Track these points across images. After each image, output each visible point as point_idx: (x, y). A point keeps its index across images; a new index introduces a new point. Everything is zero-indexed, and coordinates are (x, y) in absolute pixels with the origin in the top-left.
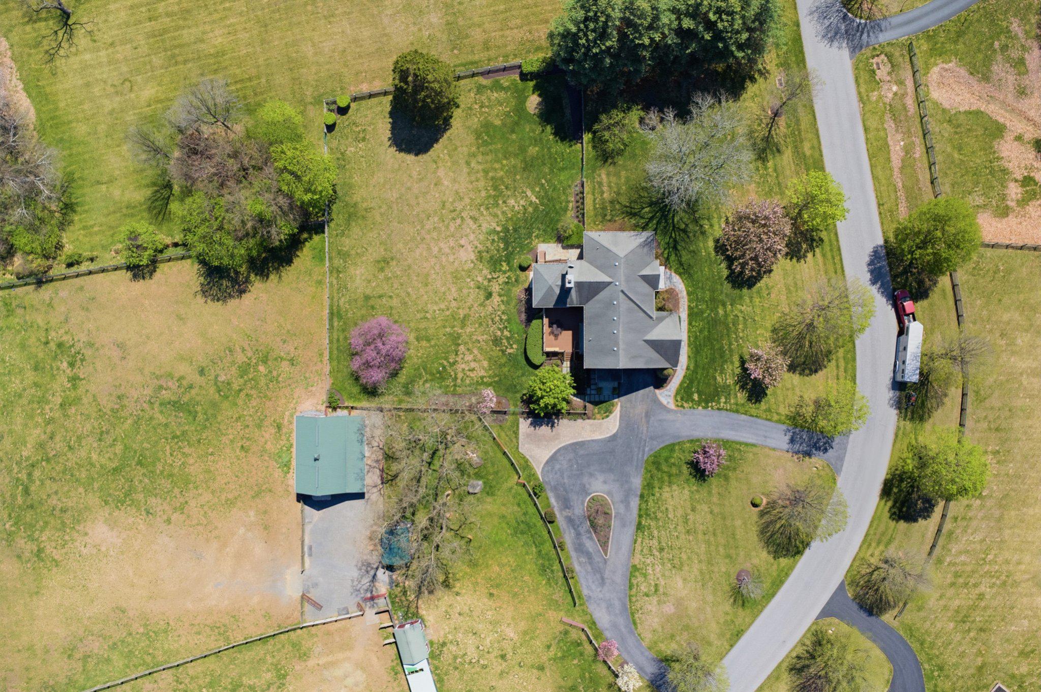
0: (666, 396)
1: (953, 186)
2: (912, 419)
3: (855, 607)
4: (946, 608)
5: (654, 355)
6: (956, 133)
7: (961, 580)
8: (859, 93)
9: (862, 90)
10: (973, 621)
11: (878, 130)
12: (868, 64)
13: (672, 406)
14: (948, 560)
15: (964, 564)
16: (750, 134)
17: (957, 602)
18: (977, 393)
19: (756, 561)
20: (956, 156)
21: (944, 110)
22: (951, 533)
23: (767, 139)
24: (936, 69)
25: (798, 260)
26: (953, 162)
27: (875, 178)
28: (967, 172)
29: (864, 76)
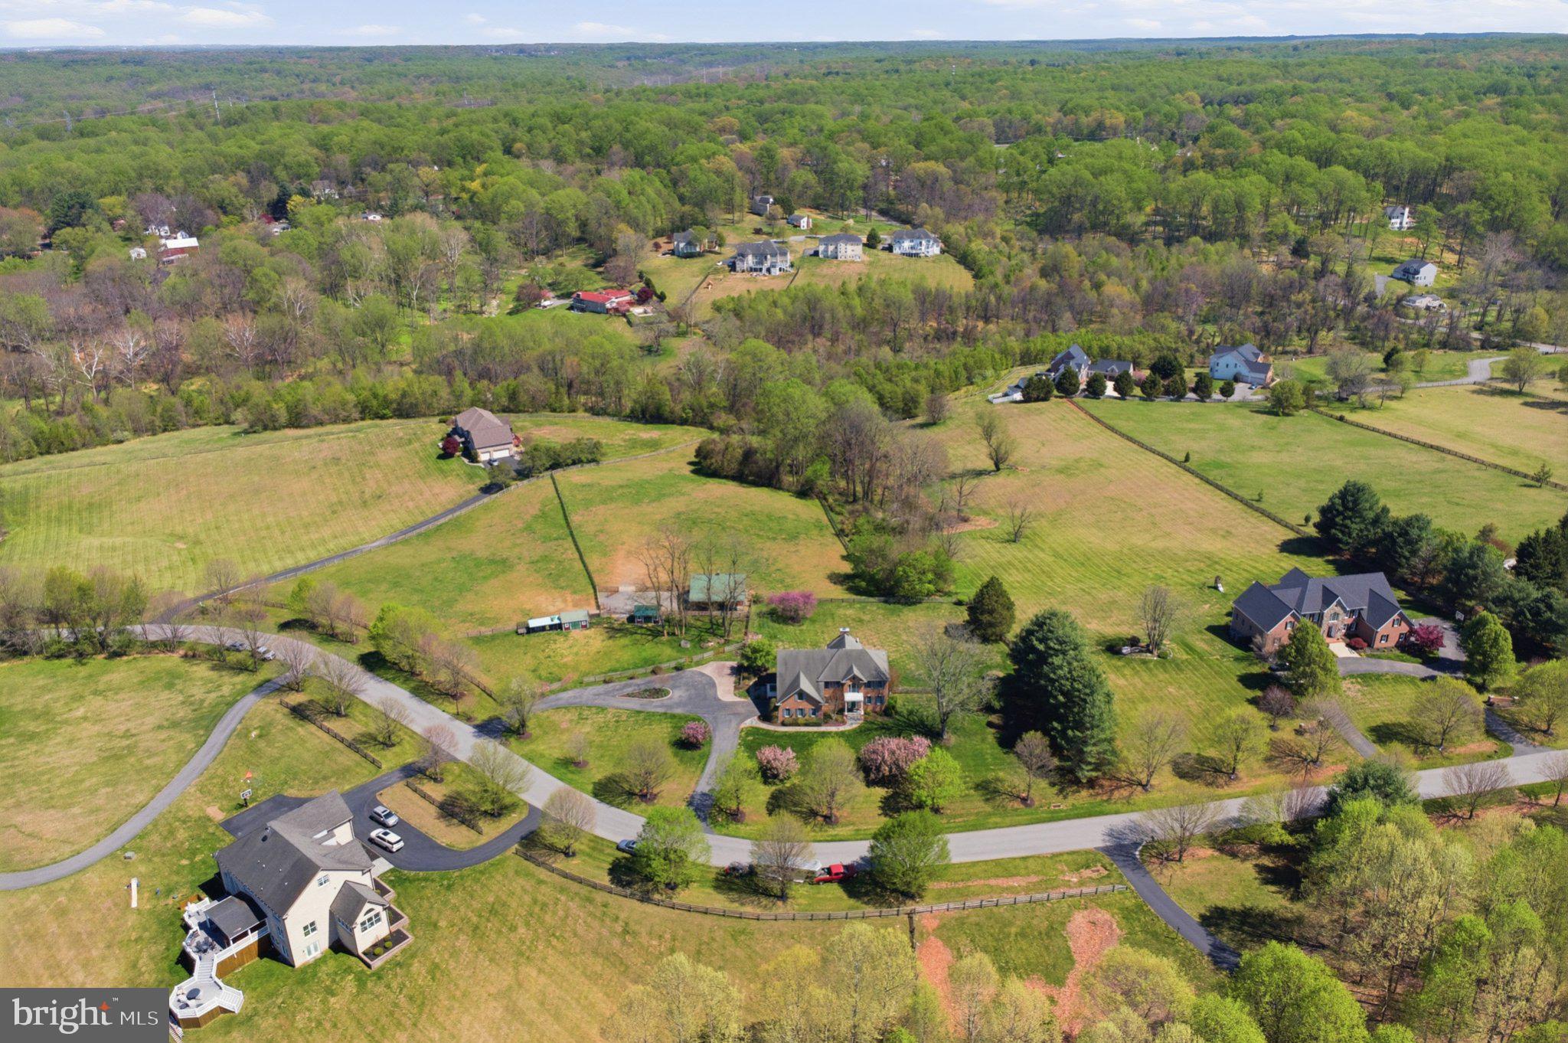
0: (753, 722)
1: (977, 924)
2: (717, 880)
3: (533, 828)
4: (512, 894)
5: (788, 682)
6: (1040, 933)
7: (537, 909)
8: (1061, 854)
9: (1065, 857)
10: (488, 920)
11: (1026, 868)
12: (1096, 861)
13: (743, 726)
14: (563, 898)
15: (555, 913)
16: (998, 780)
17: (514, 905)
18: (743, 932)
19: (594, 771)
20: (1013, 930)
21: (1063, 924)
22: (590, 900)
23: (996, 791)
24: (1108, 916)
25: (881, 808)
26: (1005, 926)
27: (974, 864)
28: (997, 940)
29: (1081, 859)
